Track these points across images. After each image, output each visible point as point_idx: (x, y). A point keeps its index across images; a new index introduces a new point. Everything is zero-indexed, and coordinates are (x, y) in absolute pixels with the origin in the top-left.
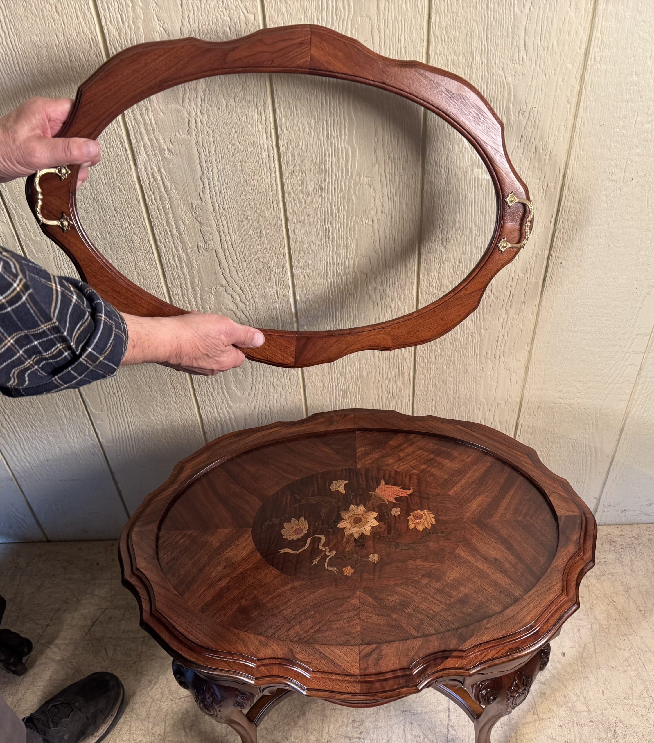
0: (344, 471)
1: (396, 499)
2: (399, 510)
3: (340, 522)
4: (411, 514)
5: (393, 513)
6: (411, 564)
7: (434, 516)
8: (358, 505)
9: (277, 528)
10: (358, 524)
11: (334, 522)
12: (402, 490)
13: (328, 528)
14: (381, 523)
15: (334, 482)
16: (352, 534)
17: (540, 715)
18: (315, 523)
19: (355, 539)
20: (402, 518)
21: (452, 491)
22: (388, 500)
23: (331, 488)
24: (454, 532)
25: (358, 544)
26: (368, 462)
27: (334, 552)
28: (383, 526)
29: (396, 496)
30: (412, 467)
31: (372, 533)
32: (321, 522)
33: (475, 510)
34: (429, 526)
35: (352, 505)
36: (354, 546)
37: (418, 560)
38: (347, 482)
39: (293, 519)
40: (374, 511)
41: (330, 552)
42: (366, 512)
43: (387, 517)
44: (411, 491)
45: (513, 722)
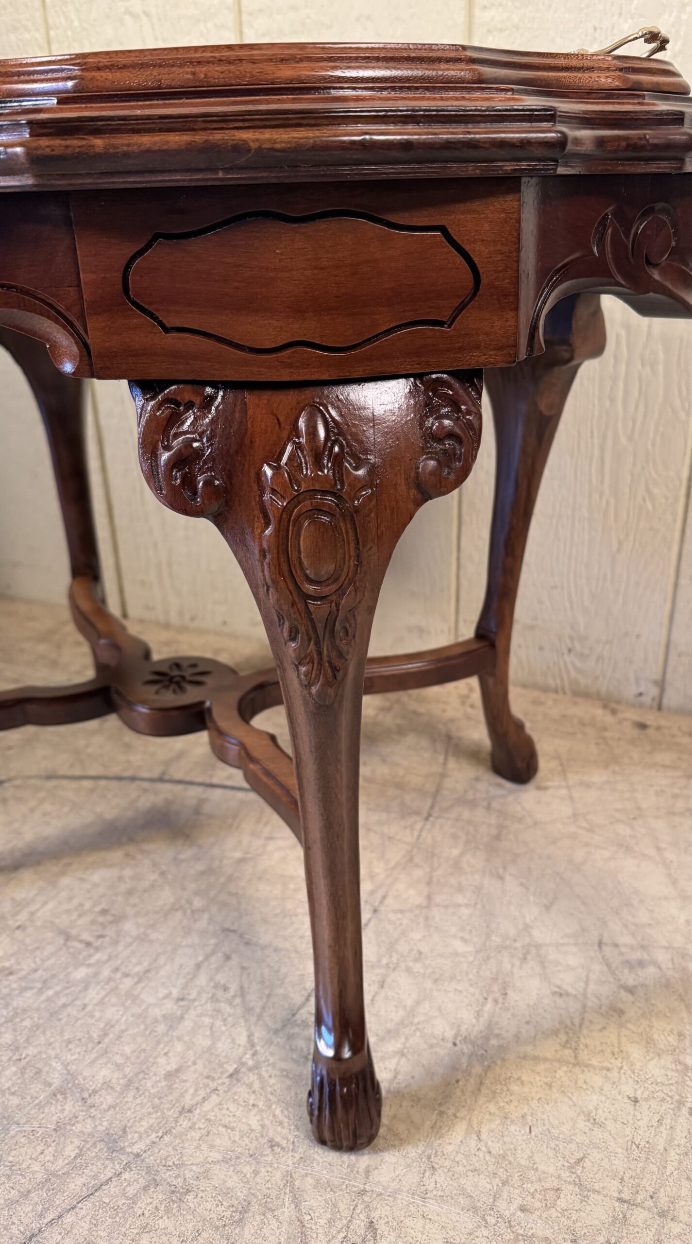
17: (584, 1055)
45: (494, 1042)
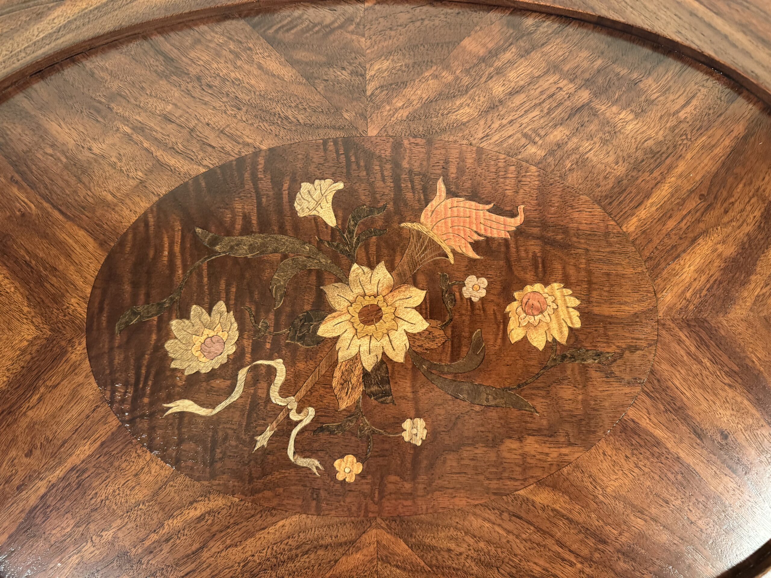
0: (331, 146)
1: (475, 246)
2: (484, 282)
3: (323, 319)
4: (516, 295)
5: (467, 292)
6: (510, 450)
7: (577, 302)
8: (372, 267)
9: (154, 337)
10: (371, 328)
11: (308, 319)
12: (494, 216)
13: (293, 338)
14: (434, 323)
15: (305, 186)
16: (356, 358)
18: (257, 322)
19: (366, 374)
20: (491, 308)
21: (634, 220)
22: (454, 251)
23: (298, 208)
24: (627, 354)
25: (374, 388)
26: (398, 115)
27: (311, 411)
28: (438, 333)
29: (476, 237)
30: (525, 136)
31: (410, 354)
32: (271, 316)
33: (690, 285)
34: (562, 337)
35: (355, 266)
36: (364, 393)
37: (530, 440)
38: (340, 186)
39: (195, 309)
40: (416, 284)
41: (299, 411)
42: (393, 289)
43: (450, 306)
44: (519, 220)
